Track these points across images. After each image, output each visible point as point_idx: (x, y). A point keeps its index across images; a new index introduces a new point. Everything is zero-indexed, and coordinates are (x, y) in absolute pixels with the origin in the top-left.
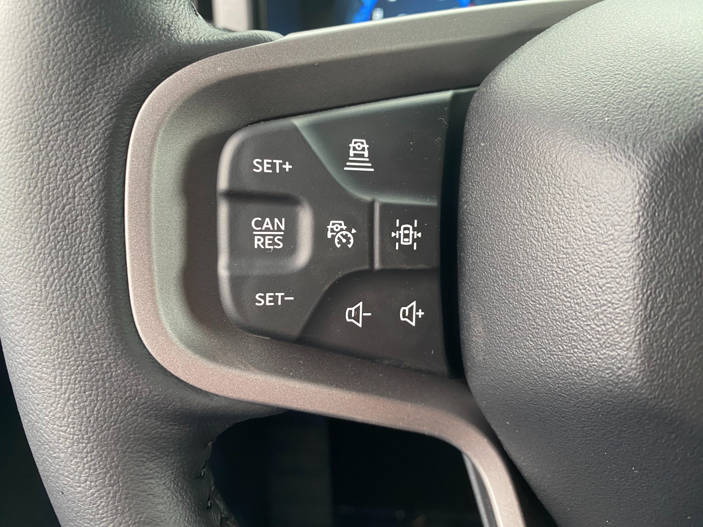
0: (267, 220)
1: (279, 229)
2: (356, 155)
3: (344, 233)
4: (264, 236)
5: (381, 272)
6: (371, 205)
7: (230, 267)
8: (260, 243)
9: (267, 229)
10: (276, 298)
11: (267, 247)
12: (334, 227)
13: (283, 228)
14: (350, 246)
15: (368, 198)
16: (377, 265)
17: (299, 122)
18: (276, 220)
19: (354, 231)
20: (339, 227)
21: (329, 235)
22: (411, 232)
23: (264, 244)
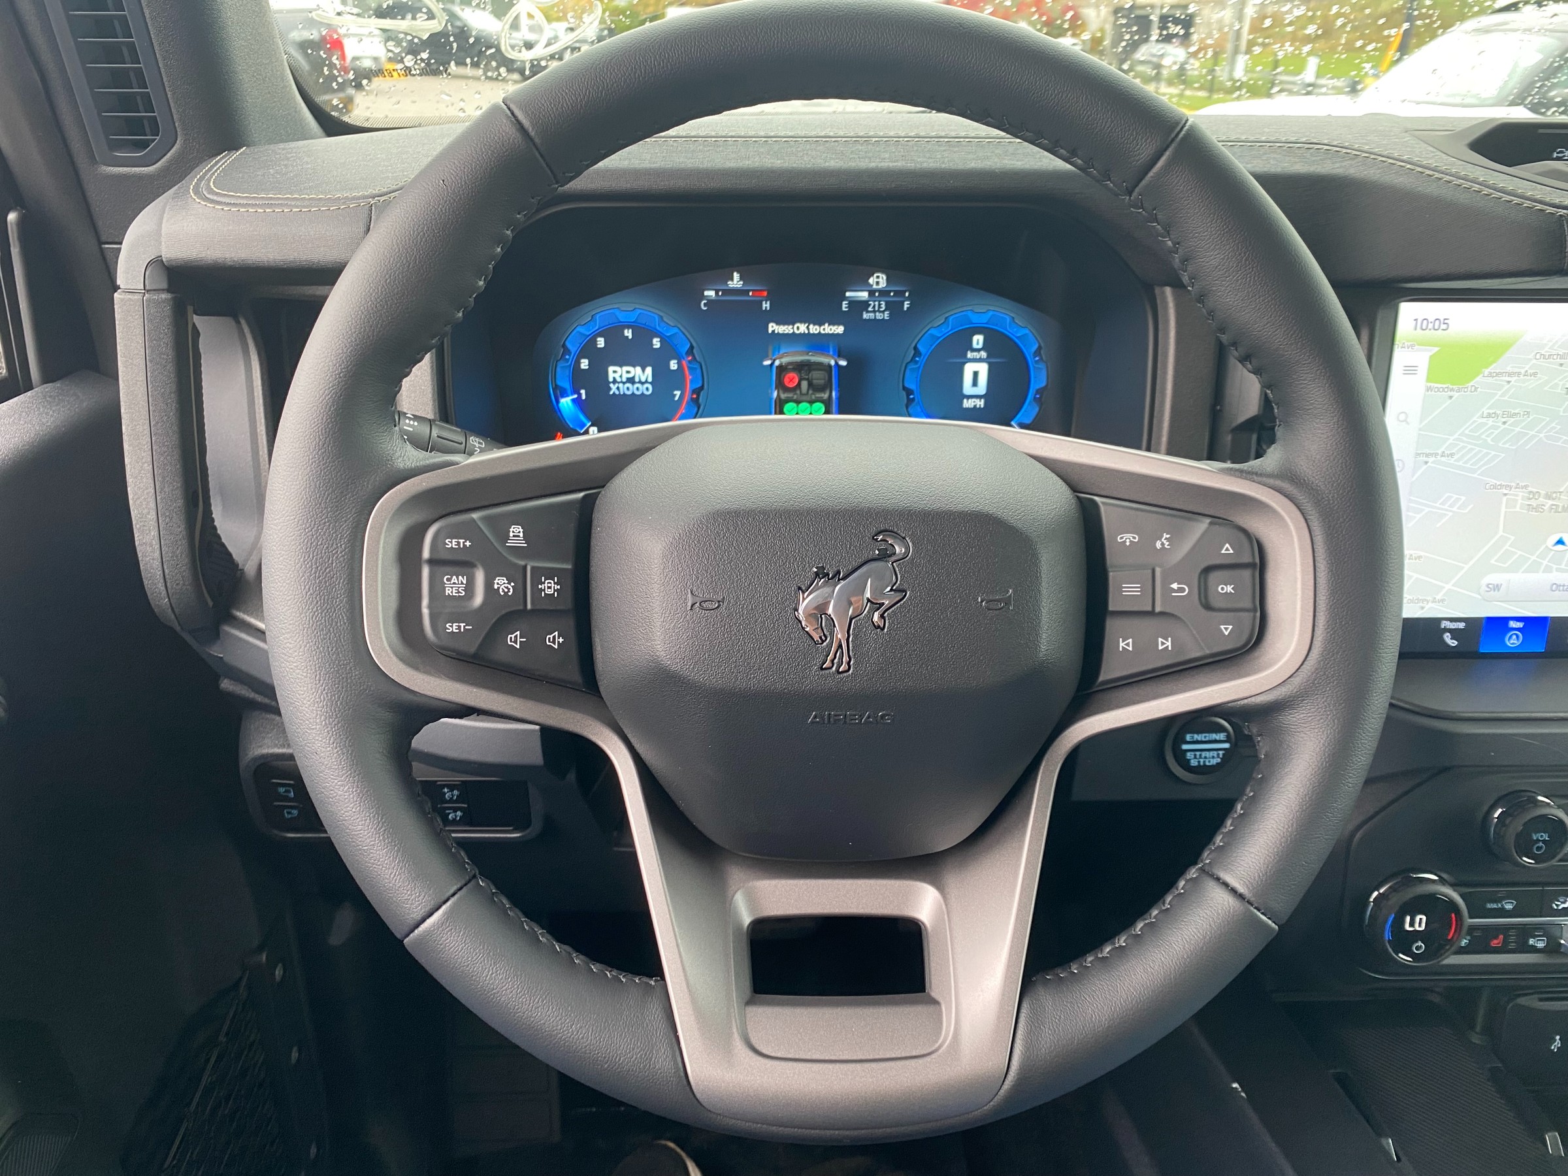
0: (454, 577)
1: (462, 583)
2: (514, 536)
3: (506, 585)
4: (452, 587)
5: (532, 611)
6: (525, 567)
7: (430, 607)
8: (450, 592)
9: (454, 583)
10: (459, 627)
11: (454, 594)
12: (499, 582)
13: (465, 582)
14: (510, 594)
15: (522, 563)
16: (529, 607)
17: (475, 516)
18: (460, 577)
19: (512, 584)
20: (503, 582)
21: (496, 587)
22: (553, 585)
23: (452, 592)
